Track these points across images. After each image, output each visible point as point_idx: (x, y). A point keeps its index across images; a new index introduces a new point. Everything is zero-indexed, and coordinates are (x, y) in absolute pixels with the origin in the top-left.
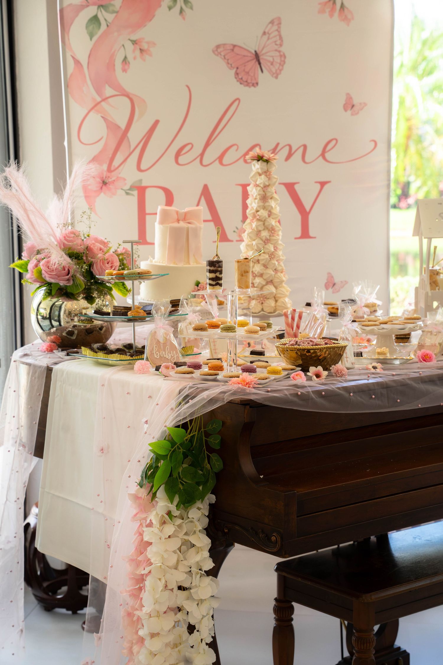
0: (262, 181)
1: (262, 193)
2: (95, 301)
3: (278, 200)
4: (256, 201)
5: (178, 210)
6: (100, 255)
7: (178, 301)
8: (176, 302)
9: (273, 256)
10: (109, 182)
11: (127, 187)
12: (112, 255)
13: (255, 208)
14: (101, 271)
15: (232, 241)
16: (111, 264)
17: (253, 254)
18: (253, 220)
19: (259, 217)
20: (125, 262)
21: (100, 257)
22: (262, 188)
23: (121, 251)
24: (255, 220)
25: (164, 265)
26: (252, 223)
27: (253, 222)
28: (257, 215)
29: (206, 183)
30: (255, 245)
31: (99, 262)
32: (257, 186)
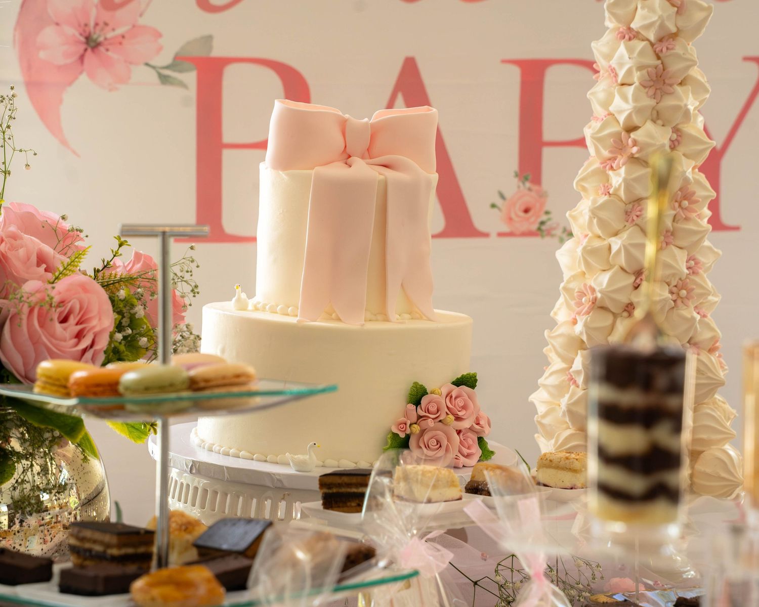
0: (655, 18)
1: (651, 61)
2: (14, 469)
3: (707, 91)
4: (630, 91)
5: (347, 116)
6: (30, 286)
7: (359, 479)
8: (349, 485)
9: (684, 293)
10: (106, 39)
11: (164, 60)
12: (84, 288)
13: (622, 118)
14: (32, 355)
15: (486, 235)
16: (77, 324)
17: (611, 281)
18: (615, 159)
19: (638, 152)
20: (140, 311)
21: (32, 294)
22: (652, 45)
23: (125, 267)
24: (621, 160)
25: (293, 320)
26: (611, 173)
27: (612, 168)
28: (630, 141)
29: (410, 54)
30: (619, 251)
31: (24, 317)
32: (630, 35)
